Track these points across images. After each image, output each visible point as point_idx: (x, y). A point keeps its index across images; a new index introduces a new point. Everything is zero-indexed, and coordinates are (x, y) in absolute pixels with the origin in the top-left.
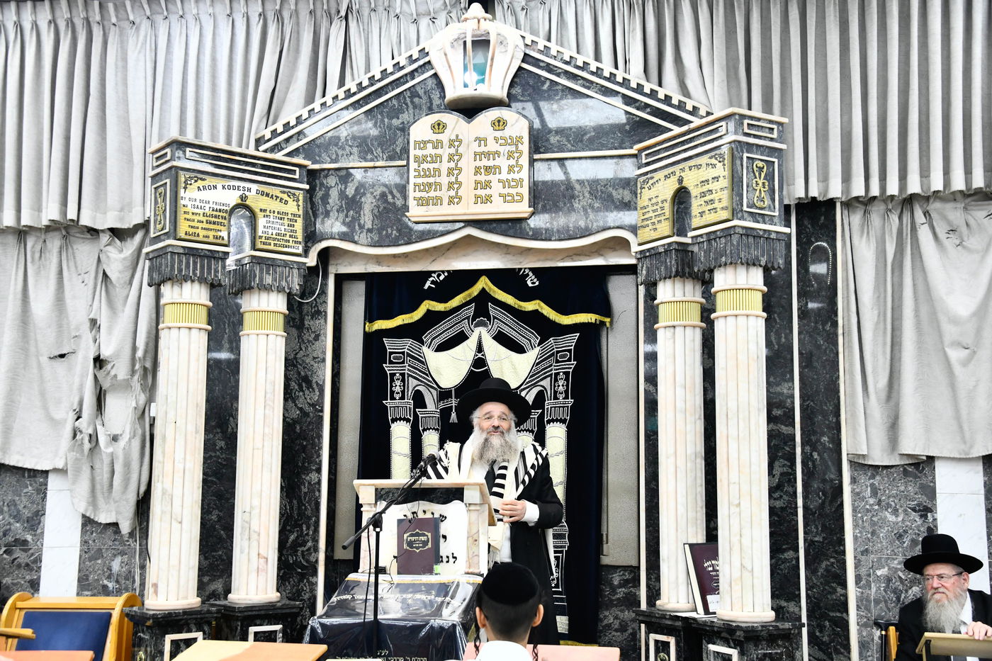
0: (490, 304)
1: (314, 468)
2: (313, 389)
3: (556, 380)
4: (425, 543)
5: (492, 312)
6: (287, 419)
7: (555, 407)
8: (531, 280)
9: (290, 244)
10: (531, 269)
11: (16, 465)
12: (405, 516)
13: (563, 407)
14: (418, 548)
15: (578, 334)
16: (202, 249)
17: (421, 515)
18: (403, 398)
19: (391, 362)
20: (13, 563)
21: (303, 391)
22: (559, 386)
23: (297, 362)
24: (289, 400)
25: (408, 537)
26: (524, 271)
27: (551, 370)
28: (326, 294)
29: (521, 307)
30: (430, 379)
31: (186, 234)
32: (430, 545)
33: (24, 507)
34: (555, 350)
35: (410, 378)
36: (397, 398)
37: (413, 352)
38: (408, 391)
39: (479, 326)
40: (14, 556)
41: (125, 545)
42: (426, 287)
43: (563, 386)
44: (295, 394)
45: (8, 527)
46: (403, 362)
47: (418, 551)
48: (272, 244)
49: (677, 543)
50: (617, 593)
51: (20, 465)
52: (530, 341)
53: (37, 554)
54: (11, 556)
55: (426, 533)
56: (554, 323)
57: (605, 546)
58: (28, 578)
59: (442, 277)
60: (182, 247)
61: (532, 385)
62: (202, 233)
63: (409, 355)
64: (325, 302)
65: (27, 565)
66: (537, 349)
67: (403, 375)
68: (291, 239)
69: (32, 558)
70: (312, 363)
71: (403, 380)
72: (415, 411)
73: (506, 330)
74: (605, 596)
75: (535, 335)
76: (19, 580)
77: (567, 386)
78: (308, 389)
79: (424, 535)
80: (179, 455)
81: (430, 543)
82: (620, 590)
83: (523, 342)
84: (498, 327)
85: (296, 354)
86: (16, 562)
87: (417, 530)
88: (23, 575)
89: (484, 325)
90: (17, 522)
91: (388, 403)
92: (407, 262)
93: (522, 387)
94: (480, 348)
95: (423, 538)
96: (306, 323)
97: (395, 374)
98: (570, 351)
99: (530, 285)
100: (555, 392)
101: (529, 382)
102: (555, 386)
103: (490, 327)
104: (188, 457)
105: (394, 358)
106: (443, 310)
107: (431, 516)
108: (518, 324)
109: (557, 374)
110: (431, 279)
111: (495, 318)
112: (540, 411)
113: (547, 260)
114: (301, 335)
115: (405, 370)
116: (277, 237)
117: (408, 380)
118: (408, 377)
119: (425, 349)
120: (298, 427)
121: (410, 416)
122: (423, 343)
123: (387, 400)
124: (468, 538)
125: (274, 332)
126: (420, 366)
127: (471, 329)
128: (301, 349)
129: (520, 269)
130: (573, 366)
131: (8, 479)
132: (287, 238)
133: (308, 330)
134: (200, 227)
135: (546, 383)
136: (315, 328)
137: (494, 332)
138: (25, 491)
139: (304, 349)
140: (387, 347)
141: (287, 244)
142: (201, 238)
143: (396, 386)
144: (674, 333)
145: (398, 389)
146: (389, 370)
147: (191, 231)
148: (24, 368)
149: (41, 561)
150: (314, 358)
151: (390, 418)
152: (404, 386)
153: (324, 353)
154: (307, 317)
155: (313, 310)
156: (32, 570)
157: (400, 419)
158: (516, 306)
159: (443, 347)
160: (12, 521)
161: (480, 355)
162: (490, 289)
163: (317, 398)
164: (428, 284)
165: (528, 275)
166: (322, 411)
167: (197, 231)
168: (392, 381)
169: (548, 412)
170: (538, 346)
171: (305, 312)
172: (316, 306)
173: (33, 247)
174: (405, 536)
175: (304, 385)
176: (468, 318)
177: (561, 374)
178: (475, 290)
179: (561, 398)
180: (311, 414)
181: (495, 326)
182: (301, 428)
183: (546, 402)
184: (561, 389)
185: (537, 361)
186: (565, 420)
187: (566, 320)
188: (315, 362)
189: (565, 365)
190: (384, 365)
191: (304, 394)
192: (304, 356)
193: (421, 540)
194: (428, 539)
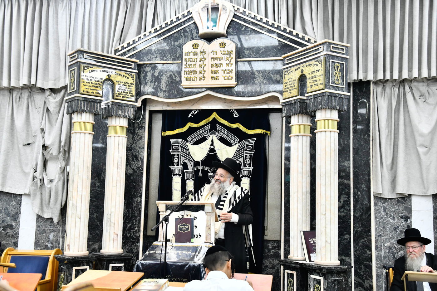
0: (217, 124)
1: (139, 195)
2: (139, 161)
3: (246, 159)
4: (187, 229)
5: (218, 128)
6: (127, 174)
7: (245, 170)
8: (236, 114)
9: (130, 97)
10: (235, 109)
11: (8, 192)
12: (179, 217)
13: (249, 170)
14: (184, 231)
15: (256, 138)
16: (91, 98)
17: (186, 217)
18: (178, 165)
19: (173, 149)
20: (6, 234)
21: (134, 162)
22: (247, 161)
23: (132, 149)
24: (128, 165)
25: (180, 226)
26: (232, 110)
27: (244, 154)
28: (145, 119)
29: (231, 126)
30: (190, 157)
31: (84, 91)
33: (11, 210)
34: (246, 145)
36: (176, 165)
37: (183, 145)
38: (180, 162)
39: (212, 134)
40: (7, 232)
41: (55, 228)
42: (189, 117)
43: (249, 161)
44: (131, 163)
45: (4, 219)
46: (178, 150)
48: (122, 97)
49: (298, 230)
50: (271, 252)
51: (10, 192)
52: (235, 141)
53: (17, 231)
54: (5, 231)
55: (188, 225)
56: (245, 133)
57: (266, 231)
58: (13, 241)
59: (196, 112)
60: (82, 97)
62: (91, 91)
63: (181, 146)
64: (144, 122)
65: (13, 235)
66: (238, 145)
67: (178, 155)
68: (130, 95)
69: (15, 233)
71: (178, 158)
72: (183, 171)
73: (224, 136)
74: (266, 253)
75: (237, 139)
76: (9, 242)
77: (251, 161)
78: (137, 161)
79: (187, 225)
80: (80, 189)
81: (189, 229)
82: (272, 251)
83: (232, 141)
84: (221, 134)
85: (131, 145)
86: (7, 234)
87: (184, 223)
88: (10, 240)
89: (214, 133)
90: (8, 217)
91: (172, 167)
92: (181, 106)
94: (212, 144)
95: (186, 227)
96: (136, 131)
97: (175, 155)
98: (252, 146)
99: (235, 116)
100: (245, 164)
102: (245, 161)
103: (217, 135)
104: (83, 190)
105: (175, 148)
106: (196, 127)
107: (190, 217)
108: (230, 134)
109: (246, 156)
110: (191, 113)
111: (219, 131)
113: (242, 105)
114: (134, 137)
115: (179, 153)
116: (124, 94)
117: (181, 157)
118: (180, 156)
119: (188, 144)
120: (132, 177)
121: (181, 173)
122: (187, 141)
123: (171, 166)
124: (206, 227)
125: (122, 135)
126: (186, 151)
127: (209, 135)
128: (134, 143)
129: (231, 109)
130: (253, 153)
131: (4, 198)
132: (128, 94)
133: (137, 135)
134: (90, 89)
135: (241, 160)
136: (140, 134)
137: (219, 136)
138: (11, 203)
140: (172, 143)
141: (128, 97)
142: (90, 94)
143: (175, 160)
144: (298, 139)
145: (176, 161)
146: (172, 153)
147: (86, 90)
148: (12, 150)
149: (19, 234)
150: (139, 147)
151: (172, 174)
152: (179, 160)
153: (144, 145)
154: (136, 129)
155: (139, 126)
156: (14, 238)
157: (177, 175)
158: (229, 126)
159: (196, 143)
160: (6, 216)
161: (212, 147)
162: (217, 118)
163: (140, 165)
164: (190, 115)
165: (234, 112)
166: (142, 170)
167: (88, 90)
168: (173, 157)
169: (242, 172)
170: (238, 143)
171: (136, 127)
172: (140, 124)
173: (16, 96)
175: (135, 159)
176: (207, 130)
177: (248, 156)
178: (211, 118)
179: (248, 166)
180: (138, 172)
181: (219, 134)
182: (133, 178)
183: (241, 168)
184: (248, 162)
185: (237, 150)
186: (250, 176)
187: (251, 132)
188: (140, 149)
189: (250, 152)
190: (170, 151)
191: (135, 163)
192: (135, 146)
193: (185, 228)
194: (189, 227)
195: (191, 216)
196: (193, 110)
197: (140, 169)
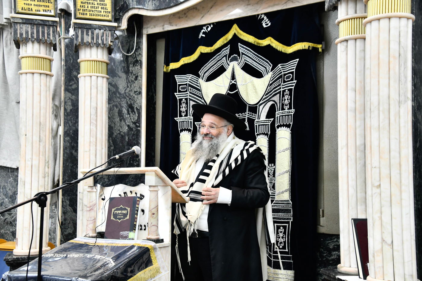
0: (239, 44)
1: (136, 164)
2: (135, 112)
3: (283, 96)
4: (125, 215)
5: (241, 50)
6: (121, 133)
7: (282, 116)
8: (266, 22)
9: (102, 13)
10: (266, 14)
11: (3, 165)
12: (120, 195)
13: (288, 115)
14: (120, 219)
15: (298, 60)
16: (36, 20)
17: (129, 195)
18: (186, 115)
19: (180, 91)
20: (5, 221)
21: (129, 114)
22: (285, 100)
23: (126, 95)
24: (122, 120)
25: (115, 210)
26: (261, 17)
27: (280, 88)
28: (140, 48)
29: (259, 44)
30: (203, 101)
31: (22, 9)
32: (128, 217)
33: (9, 189)
34: (283, 73)
35: (191, 101)
36: (183, 116)
37: (192, 83)
38: (190, 110)
39: (233, 61)
40: (5, 217)
42: (200, 37)
43: (288, 99)
44: (125, 116)
45: (3, 201)
46: (186, 91)
47: (119, 221)
48: (88, 14)
49: (349, 218)
50: (332, 255)
51: (5, 165)
52: (266, 68)
53: (15, 216)
54: (4, 217)
55: (127, 208)
56: (281, 53)
57: (322, 219)
58: (11, 230)
59: (209, 29)
60: (21, 18)
61: (267, 100)
62: (35, 8)
63: (190, 86)
64: (140, 54)
65: (11, 223)
66: (271, 74)
67: (186, 99)
68: (102, 10)
69: (13, 219)
70: (134, 95)
71: (187, 103)
72: (194, 124)
73: (250, 61)
74: (324, 257)
75: (269, 64)
76: (7, 231)
77: (291, 99)
78: (132, 113)
79: (125, 209)
80: (29, 156)
81: (128, 216)
82: (335, 253)
83: (261, 69)
84: (245, 60)
85: (125, 90)
86: (6, 221)
87: (121, 206)
88: (9, 228)
89: (235, 59)
90: (6, 198)
91: (178, 119)
92: (187, 21)
93: (261, 103)
94: (233, 77)
95: (124, 212)
96: (130, 69)
97: (182, 99)
98: (292, 73)
99: (265, 26)
100: (283, 105)
101: (265, 98)
102: (282, 100)
103: (240, 61)
104: (34, 157)
105: (182, 88)
106: (209, 52)
107: (135, 195)
108: (258, 57)
109: (284, 91)
110: (202, 31)
111: (243, 54)
112: (272, 119)
113: (274, 5)
114: (128, 77)
115: (187, 96)
116: (92, 9)
117: (190, 103)
118: (190, 101)
119: (200, 80)
120: (127, 138)
121: (191, 127)
122: (199, 76)
123: (177, 117)
124: (149, 211)
126: (197, 93)
127: (228, 64)
128: (128, 87)
129: (258, 15)
130: (294, 84)
131: (2, 173)
132: (100, 9)
133: (131, 73)
134: (33, 5)
135: (276, 98)
136: (135, 72)
137: (242, 64)
138: (9, 180)
139: (129, 87)
140: (177, 81)
141: (100, 13)
142: (34, 12)
143: (183, 107)
144: (347, 46)
145: (183, 109)
146: (178, 97)
147: (26, 7)
148: (7, 109)
149: (16, 221)
150: (135, 92)
151: (179, 129)
152: (187, 107)
153: (141, 88)
154: (130, 65)
155: (134, 60)
156: (12, 225)
157: (185, 130)
158: (256, 44)
159: (210, 78)
160: (4, 197)
161: (233, 82)
162: (238, 33)
163: (137, 118)
164: (201, 35)
165: (263, 19)
166: (140, 126)
167: (30, 7)
168: (180, 104)
169: (277, 119)
170: (271, 71)
171: (130, 62)
172: (135, 57)
174: (113, 210)
175: (130, 110)
176: (226, 56)
177: (287, 91)
178: (229, 36)
179: (286, 109)
180: (134, 129)
181: (243, 59)
182: (129, 138)
183: (276, 113)
184: (287, 102)
185: (270, 83)
186: (290, 125)
187: (290, 50)
188: (136, 94)
189: (289, 84)
190: (175, 94)
191: (130, 116)
192: (130, 91)
193: (123, 214)
194: (128, 212)
195: (136, 193)
196: (204, 25)
197: (137, 124)
